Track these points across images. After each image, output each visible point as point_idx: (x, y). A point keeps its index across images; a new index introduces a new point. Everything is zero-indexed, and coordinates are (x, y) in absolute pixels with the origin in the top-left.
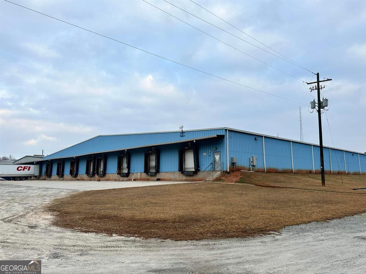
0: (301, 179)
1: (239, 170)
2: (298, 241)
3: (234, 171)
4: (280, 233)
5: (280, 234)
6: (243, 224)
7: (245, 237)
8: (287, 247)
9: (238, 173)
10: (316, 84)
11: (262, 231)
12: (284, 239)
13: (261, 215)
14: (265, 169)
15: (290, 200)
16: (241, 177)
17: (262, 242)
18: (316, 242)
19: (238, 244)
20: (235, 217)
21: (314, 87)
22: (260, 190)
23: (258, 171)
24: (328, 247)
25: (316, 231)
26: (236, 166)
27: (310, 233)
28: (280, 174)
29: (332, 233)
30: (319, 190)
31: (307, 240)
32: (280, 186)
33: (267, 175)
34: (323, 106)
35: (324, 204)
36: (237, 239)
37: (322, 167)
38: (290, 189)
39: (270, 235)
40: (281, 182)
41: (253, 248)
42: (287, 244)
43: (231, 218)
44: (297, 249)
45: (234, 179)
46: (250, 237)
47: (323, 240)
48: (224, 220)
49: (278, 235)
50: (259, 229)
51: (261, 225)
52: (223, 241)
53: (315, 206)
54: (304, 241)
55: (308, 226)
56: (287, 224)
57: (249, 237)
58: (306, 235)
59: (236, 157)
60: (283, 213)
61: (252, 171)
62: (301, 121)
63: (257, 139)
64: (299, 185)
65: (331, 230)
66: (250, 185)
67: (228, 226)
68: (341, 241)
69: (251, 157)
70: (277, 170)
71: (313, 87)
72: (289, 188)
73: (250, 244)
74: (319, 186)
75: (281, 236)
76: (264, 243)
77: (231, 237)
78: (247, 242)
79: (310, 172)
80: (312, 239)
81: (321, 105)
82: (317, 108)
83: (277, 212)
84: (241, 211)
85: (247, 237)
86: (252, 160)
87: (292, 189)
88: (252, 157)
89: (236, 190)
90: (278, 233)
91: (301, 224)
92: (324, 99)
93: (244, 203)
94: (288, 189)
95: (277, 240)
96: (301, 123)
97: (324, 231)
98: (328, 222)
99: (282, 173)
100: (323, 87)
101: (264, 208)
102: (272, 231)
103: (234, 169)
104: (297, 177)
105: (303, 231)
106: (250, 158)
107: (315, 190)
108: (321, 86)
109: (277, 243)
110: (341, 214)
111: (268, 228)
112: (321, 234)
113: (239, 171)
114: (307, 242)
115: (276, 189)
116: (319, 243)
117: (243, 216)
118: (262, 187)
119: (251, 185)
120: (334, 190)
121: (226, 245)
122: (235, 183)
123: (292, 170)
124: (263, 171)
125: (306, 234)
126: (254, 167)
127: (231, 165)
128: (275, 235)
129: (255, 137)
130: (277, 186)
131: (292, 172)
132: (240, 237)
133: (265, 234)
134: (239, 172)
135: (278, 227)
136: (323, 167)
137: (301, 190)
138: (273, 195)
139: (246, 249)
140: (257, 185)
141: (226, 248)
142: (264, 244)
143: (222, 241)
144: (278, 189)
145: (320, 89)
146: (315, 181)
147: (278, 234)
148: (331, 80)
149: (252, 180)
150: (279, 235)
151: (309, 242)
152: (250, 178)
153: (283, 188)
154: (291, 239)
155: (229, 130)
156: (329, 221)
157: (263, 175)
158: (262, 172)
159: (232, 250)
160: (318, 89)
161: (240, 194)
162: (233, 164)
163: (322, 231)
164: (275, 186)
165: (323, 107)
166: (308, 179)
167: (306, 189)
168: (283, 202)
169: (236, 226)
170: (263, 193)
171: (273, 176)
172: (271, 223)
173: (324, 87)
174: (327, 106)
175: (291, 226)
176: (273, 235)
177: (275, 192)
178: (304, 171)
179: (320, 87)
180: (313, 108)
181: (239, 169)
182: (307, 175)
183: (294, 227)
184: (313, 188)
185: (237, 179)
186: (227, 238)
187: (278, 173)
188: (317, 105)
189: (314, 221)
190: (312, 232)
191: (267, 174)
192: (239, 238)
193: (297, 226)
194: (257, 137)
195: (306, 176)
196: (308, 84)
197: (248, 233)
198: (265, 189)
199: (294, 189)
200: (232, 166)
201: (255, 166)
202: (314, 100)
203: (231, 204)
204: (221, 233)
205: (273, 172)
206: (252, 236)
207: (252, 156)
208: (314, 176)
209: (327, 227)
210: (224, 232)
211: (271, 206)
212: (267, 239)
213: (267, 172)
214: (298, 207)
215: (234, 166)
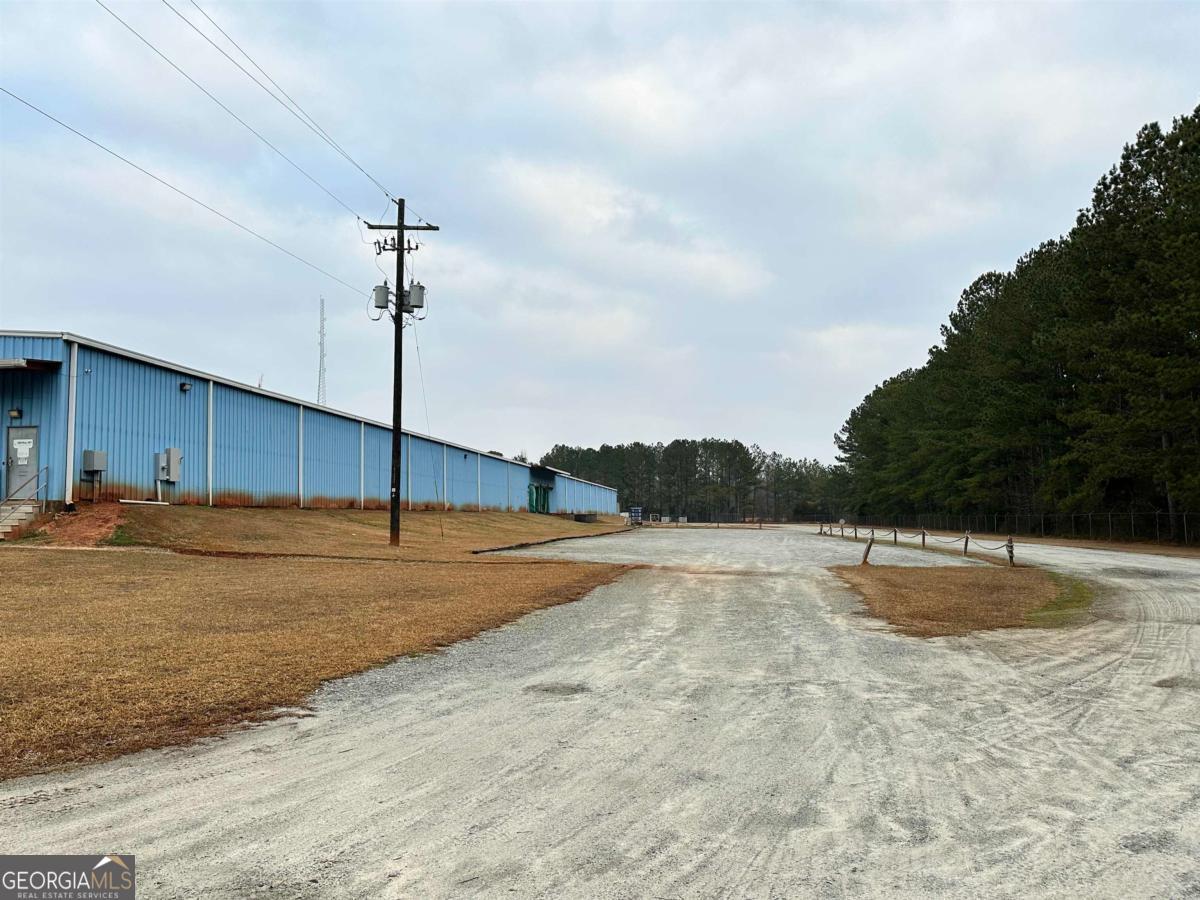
0: (327, 528)
1: (112, 497)
2: (376, 727)
3: (91, 500)
4: (310, 709)
5: (311, 713)
6: (167, 694)
7: (188, 743)
8: (351, 753)
9: (110, 511)
10: (395, 233)
11: (246, 710)
12: (330, 729)
13: (227, 655)
14: (208, 495)
15: (308, 596)
16: (121, 522)
17: (259, 750)
18: (433, 722)
19: (168, 773)
20: (128, 674)
21: (389, 242)
22: (194, 568)
23: (184, 503)
24: (470, 733)
25: (418, 686)
26: (100, 482)
27: (405, 696)
28: (258, 510)
29: (464, 684)
30: (384, 560)
31: (402, 721)
32: (263, 550)
33: (217, 515)
34: (411, 304)
35: (412, 600)
36: (159, 755)
37: (394, 490)
38: (296, 559)
39: (279, 721)
40: (263, 537)
41: (234, 779)
42: (347, 745)
43: (115, 677)
44: (384, 753)
45: (94, 533)
46: (207, 740)
47: (449, 712)
48: (86, 688)
49: (304, 716)
50: (231, 703)
51: (238, 688)
52: (102, 773)
53: (389, 608)
54: (397, 725)
55: (390, 674)
56: (325, 676)
57: (202, 740)
58: (395, 703)
59: (104, 450)
60: (298, 639)
61: (163, 501)
62: (321, 344)
63: (187, 387)
64: (326, 547)
65: (458, 676)
66: (155, 551)
67: (109, 708)
68: (497, 707)
69: (162, 451)
70: (250, 498)
71: (386, 241)
72: (294, 555)
73: (215, 768)
74: (383, 546)
75: (317, 720)
76: (267, 753)
77: (133, 752)
78: (201, 759)
79: (352, 505)
80: (414, 712)
81: (403, 301)
82: (392, 308)
83: (279, 639)
84: (148, 648)
85: (197, 740)
86: (163, 464)
87: (302, 559)
88: (168, 452)
89: (106, 570)
90: (303, 708)
91: (368, 668)
92: (415, 283)
93: (147, 618)
94: (289, 558)
95: (307, 734)
96: (322, 351)
97: (442, 680)
98: (443, 653)
99: (266, 507)
100: (413, 246)
101: (228, 628)
102: (280, 706)
103: (94, 491)
104: (312, 520)
105: (381, 690)
106: (156, 457)
107: (373, 559)
108: (409, 242)
109: (311, 745)
110: (469, 626)
111: (265, 698)
112: (437, 693)
113: (112, 501)
114: (407, 726)
115: (250, 561)
116: (442, 722)
117: (161, 663)
118: (202, 558)
119: (162, 552)
120: (424, 557)
121: (121, 788)
122: (98, 546)
123: (299, 500)
124: (201, 503)
125: (393, 699)
126: (171, 487)
127: (81, 480)
128: (294, 720)
129: (180, 380)
130: (253, 550)
131: (298, 505)
132: (168, 745)
133: (260, 720)
134: (111, 507)
135: (299, 687)
136: (398, 489)
137: (331, 560)
138: (245, 580)
139: (207, 787)
140: (182, 552)
141: (124, 798)
142: (268, 756)
143: (97, 774)
144: (258, 560)
145: (406, 252)
146: (368, 530)
147: (302, 712)
148: (437, 229)
149: (165, 534)
150: (310, 716)
151: (412, 724)
152: (155, 526)
153: (275, 555)
154: (353, 725)
155: (81, 346)
156: (444, 648)
157: (204, 513)
158: (198, 504)
159: (151, 801)
160: (400, 248)
161: (121, 585)
162: (90, 475)
163: (437, 682)
164: (247, 550)
165: (410, 309)
166: (345, 526)
167: (347, 558)
168: (285, 601)
169: (143, 704)
170: (212, 576)
171: (238, 520)
172: (271, 680)
173: (417, 247)
174: (421, 307)
175: (340, 680)
176: (287, 720)
177: (250, 571)
178: (331, 501)
179: (406, 246)
180: (382, 307)
181: (112, 495)
182: (341, 514)
183: (351, 681)
184: (368, 553)
185: (104, 530)
186: (115, 758)
187: (252, 507)
188: (392, 298)
189: (404, 654)
190: (409, 691)
191: (218, 513)
192: (165, 750)
193: (357, 678)
194: (187, 381)
195: (340, 517)
196: (371, 227)
197: (197, 725)
198: (212, 564)
199: (311, 560)
200: (84, 484)
201: (173, 483)
202: (386, 283)
203: (98, 627)
204: (85, 740)
205: (237, 506)
206: (213, 734)
207: (167, 447)
208: (361, 516)
209: (446, 669)
210: (94, 736)
211: (249, 619)
212: (272, 735)
213: (214, 506)
214: (340, 614)
215: (93, 482)
